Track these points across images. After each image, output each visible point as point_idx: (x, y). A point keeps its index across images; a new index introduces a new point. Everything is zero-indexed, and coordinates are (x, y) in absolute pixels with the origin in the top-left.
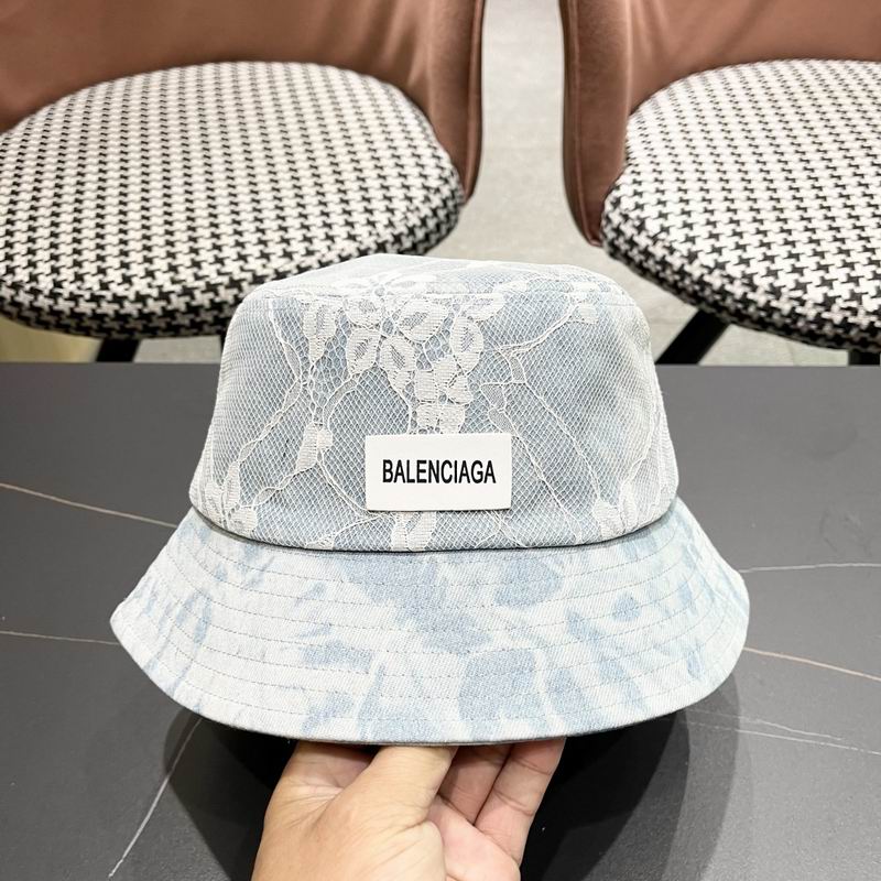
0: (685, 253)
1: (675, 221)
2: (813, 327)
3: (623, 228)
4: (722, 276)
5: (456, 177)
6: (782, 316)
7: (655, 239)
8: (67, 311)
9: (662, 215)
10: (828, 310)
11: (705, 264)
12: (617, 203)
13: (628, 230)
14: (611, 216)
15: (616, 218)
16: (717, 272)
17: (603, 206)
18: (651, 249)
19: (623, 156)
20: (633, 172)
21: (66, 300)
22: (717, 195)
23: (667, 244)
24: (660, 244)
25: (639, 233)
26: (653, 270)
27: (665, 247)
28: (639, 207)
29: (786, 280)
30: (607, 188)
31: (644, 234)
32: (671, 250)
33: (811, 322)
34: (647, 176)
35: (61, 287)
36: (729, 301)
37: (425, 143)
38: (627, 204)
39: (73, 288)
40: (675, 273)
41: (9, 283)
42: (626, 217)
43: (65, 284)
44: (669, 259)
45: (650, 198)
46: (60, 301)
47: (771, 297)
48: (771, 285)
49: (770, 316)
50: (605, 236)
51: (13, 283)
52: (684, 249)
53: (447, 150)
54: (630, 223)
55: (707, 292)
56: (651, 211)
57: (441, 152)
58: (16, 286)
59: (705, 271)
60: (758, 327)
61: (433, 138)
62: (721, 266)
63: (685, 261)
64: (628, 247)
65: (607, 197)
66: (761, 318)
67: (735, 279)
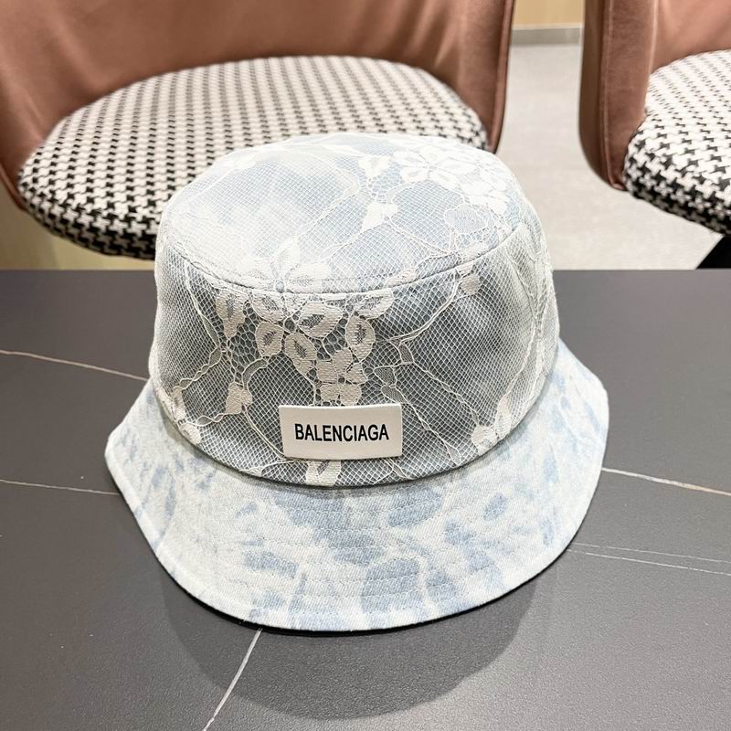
0: (716, 182)
1: (702, 155)
3: (648, 165)
5: (485, 133)
7: (683, 172)
8: (139, 234)
12: (641, 145)
13: (654, 167)
14: (636, 157)
15: (641, 158)
17: (627, 150)
18: (680, 181)
20: (654, 120)
21: (139, 223)
23: (697, 175)
24: (689, 176)
25: (666, 169)
26: (682, 201)
27: (694, 177)
28: (664, 146)
30: (631, 133)
31: (671, 168)
32: (702, 180)
34: (669, 123)
35: (135, 212)
38: (652, 144)
39: (146, 212)
40: (705, 200)
42: (652, 156)
43: (138, 210)
44: (699, 188)
45: (674, 139)
46: (134, 224)
50: (629, 176)
52: (714, 178)
54: (656, 160)
56: (677, 149)
57: (470, 112)
64: (654, 182)
65: (630, 141)
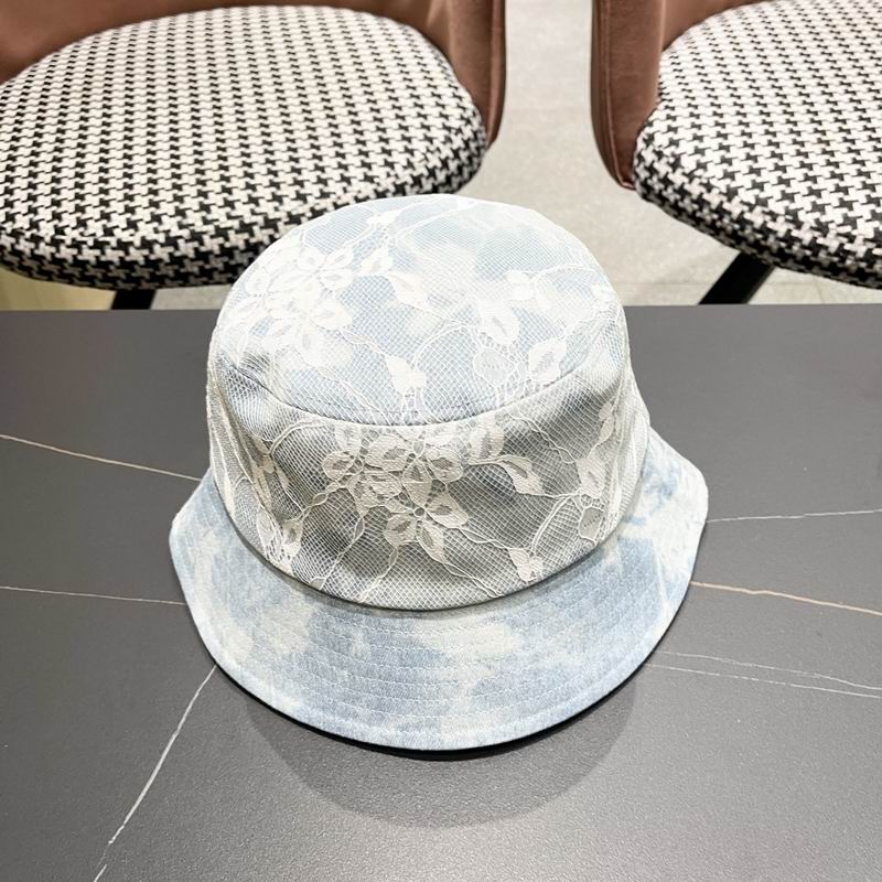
0: (724, 191)
1: (713, 156)
2: (863, 265)
3: (656, 165)
4: (764, 212)
5: (478, 118)
6: (829, 254)
7: (691, 176)
8: (70, 260)
9: (698, 151)
10: (879, 245)
11: (745, 200)
12: (650, 140)
13: (662, 168)
14: (643, 154)
15: (649, 156)
16: (758, 209)
17: (635, 144)
18: (687, 187)
19: (657, 92)
20: (667, 107)
22: (757, 129)
23: (705, 181)
24: (696, 181)
25: (674, 171)
26: (690, 210)
27: (701, 184)
28: (673, 143)
29: (834, 215)
30: (640, 124)
31: (679, 171)
32: (709, 187)
33: (862, 260)
34: (682, 111)
36: (771, 239)
37: (446, 83)
38: (661, 140)
40: (712, 211)
41: (9, 230)
42: (660, 155)
44: (706, 196)
45: (685, 134)
46: (63, 248)
47: (817, 234)
48: (817, 221)
49: (815, 254)
50: (637, 176)
51: (13, 230)
52: (722, 185)
53: (468, 91)
54: (664, 160)
55: (748, 231)
56: (687, 147)
58: (16, 234)
59: (746, 208)
60: (803, 267)
61: (454, 78)
62: (763, 202)
63: (724, 199)
64: (662, 186)
65: (639, 134)
66: (806, 257)
67: (778, 215)
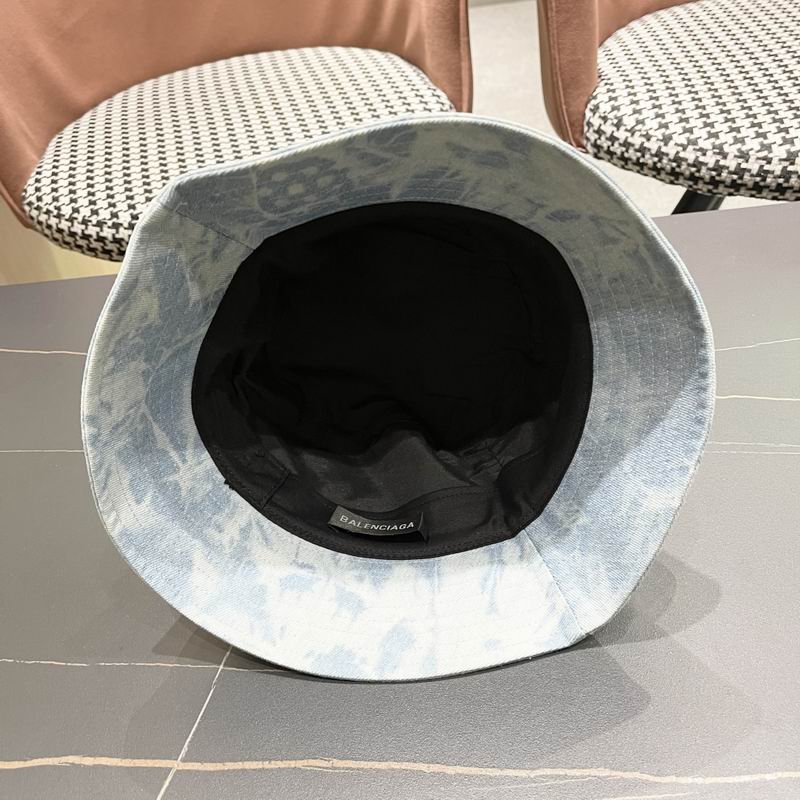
0: (661, 138)
1: (648, 114)
2: (781, 180)
3: (603, 128)
4: (694, 149)
6: (752, 175)
7: (632, 131)
9: (636, 112)
10: (792, 164)
11: (679, 143)
12: (595, 110)
13: (608, 129)
14: (592, 121)
15: (596, 122)
16: (690, 148)
17: (584, 114)
18: (630, 140)
19: (597, 75)
20: (606, 84)
22: (682, 91)
23: (644, 133)
24: (637, 134)
25: (618, 129)
26: (634, 158)
27: (641, 135)
28: (615, 108)
29: (753, 144)
30: (586, 99)
31: (622, 128)
32: (648, 137)
33: (779, 177)
34: (619, 85)
36: (704, 170)
38: (605, 108)
40: (652, 156)
41: (94, 222)
42: (605, 119)
44: (646, 145)
45: (624, 101)
47: (740, 160)
48: (739, 150)
49: (741, 177)
50: (588, 139)
51: (98, 222)
52: (659, 134)
53: (444, 91)
54: (609, 122)
55: (684, 167)
56: (626, 110)
58: (100, 224)
59: (680, 148)
61: (431, 84)
62: (694, 142)
63: (662, 144)
64: (610, 143)
65: (586, 107)
66: (734, 181)
67: (707, 150)
